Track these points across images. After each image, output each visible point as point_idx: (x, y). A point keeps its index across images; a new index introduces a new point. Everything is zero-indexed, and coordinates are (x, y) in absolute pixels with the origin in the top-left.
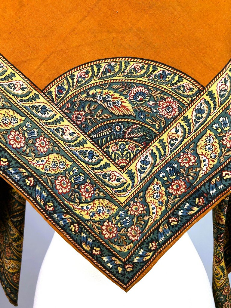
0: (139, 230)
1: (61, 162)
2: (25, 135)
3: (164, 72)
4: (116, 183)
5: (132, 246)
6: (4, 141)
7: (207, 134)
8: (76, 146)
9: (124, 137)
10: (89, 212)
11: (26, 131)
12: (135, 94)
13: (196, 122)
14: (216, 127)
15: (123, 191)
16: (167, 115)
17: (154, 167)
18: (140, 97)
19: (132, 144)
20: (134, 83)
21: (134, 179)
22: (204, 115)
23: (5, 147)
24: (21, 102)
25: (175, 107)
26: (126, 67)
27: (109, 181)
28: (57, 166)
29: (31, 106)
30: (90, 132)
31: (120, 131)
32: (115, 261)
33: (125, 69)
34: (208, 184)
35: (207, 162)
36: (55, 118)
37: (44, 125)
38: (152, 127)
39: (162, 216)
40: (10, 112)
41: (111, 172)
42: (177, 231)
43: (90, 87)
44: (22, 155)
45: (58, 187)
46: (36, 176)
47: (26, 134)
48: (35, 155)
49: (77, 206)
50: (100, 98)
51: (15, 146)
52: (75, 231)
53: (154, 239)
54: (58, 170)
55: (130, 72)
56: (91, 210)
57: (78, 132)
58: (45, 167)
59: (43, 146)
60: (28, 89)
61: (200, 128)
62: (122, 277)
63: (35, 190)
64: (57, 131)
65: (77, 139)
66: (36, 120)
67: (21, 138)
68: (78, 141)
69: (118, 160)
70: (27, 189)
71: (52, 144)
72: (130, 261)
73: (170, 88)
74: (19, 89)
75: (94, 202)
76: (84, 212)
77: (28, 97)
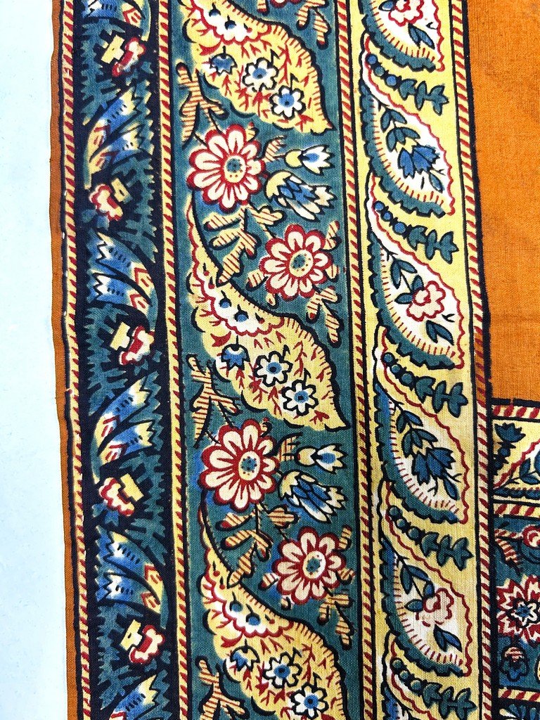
1: (314, 689)
2: (284, 475)
6: (197, 431)
8: (418, 693)
11: (301, 469)
23: (179, 450)
24: (386, 364)
28: (287, 690)
29: (403, 412)
30: (515, 694)
36: (444, 529)
37: (383, 513)
40: (314, 357)
44: (205, 535)
46: (180, 648)
47: (291, 479)
48: (245, 575)
51: (212, 480)
57: (475, 656)
58: (241, 644)
59: (307, 573)
60: (454, 348)
64: (407, 580)
65: (447, 675)
66: (370, 468)
67: (261, 472)
68: (446, 682)
70: (108, 658)
71: (343, 599)
74: (421, 319)
77: (421, 371)
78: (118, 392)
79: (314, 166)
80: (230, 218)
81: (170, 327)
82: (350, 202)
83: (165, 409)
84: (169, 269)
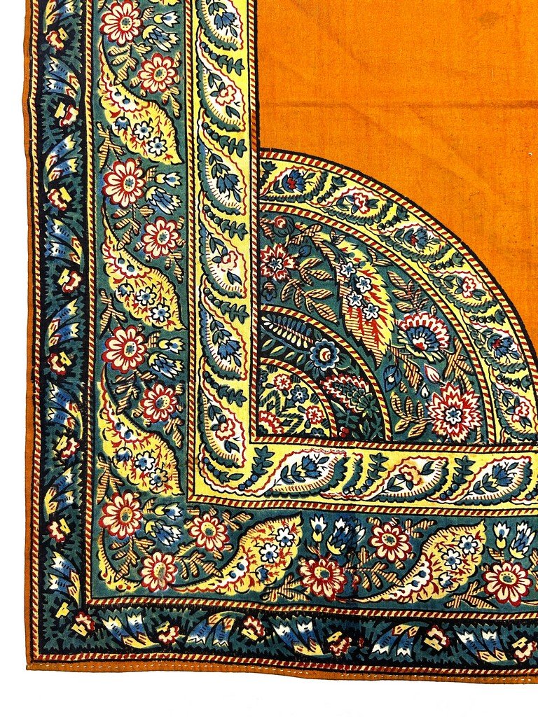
0: (173, 578)
1: (164, 306)
2: (148, 189)
3: (509, 339)
4: (220, 445)
5: (132, 590)
6: (101, 164)
7: (474, 532)
8: (219, 307)
9: (319, 381)
10: (122, 445)
11: (158, 186)
12: (418, 327)
13: (477, 490)
14: (502, 532)
15: (219, 475)
16: (439, 424)
17: (318, 493)
18: (422, 340)
19: (321, 409)
20: (435, 304)
21: (259, 476)
22: (502, 490)
23: (91, 174)
24: (204, 128)
25: (467, 424)
26: (451, 263)
27: (212, 429)
28: (149, 306)
29: (212, 154)
30: (269, 308)
31: (325, 364)
32: (73, 585)
33: (443, 266)
34: (386, 625)
35: (423, 581)
36: (233, 218)
38: (389, 415)
39: (241, 597)
40: (166, 124)
41: (231, 417)
42: (240, 654)
43: (351, 232)
44: (105, 220)
45: (112, 343)
46: (91, 283)
47: (152, 191)
48: (127, 244)
49: (113, 414)
50: (348, 269)
51: (109, 191)
52: (60, 454)
53: (183, 624)
54: (145, 314)
55: (449, 280)
56: (130, 445)
57: (248, 288)
58: (124, 282)
59: (159, 242)
60: (240, 121)
61: (473, 507)
62: (53, 629)
63: (63, 306)
64: (213, 246)
65: (234, 297)
66: (194, 185)
67: (136, 186)
68: (233, 301)
69: (268, 410)
70: (51, 289)
71: (179, 255)
72: (98, 613)
73: (494, 380)
74: (223, 105)
75: (149, 437)
76: (115, 435)
77: (223, 133)
78: (59, 141)
79: (169, 23)
80: (123, 49)
81: (87, 106)
82: (187, 42)
83: (84, 152)
84: (88, 76)
